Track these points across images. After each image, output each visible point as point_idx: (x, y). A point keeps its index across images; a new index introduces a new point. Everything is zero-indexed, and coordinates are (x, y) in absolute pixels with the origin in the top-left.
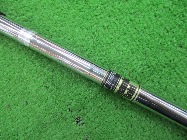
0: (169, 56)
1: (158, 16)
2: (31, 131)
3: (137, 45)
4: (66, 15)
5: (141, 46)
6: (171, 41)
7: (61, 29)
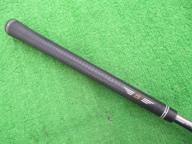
0: (164, 93)
1: (163, 70)
2: (83, 119)
3: (148, 84)
4: (112, 59)
5: (150, 85)
6: (168, 85)
7: (108, 66)
